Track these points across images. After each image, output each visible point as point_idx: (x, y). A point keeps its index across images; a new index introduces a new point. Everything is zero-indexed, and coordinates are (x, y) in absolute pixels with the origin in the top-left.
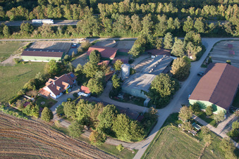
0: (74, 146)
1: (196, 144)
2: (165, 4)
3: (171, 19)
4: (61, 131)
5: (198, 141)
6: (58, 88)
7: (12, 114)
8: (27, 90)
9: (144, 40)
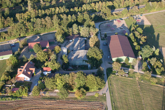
0: (67, 105)
1: (132, 81)
2: (60, 7)
3: (69, 16)
4: (51, 99)
5: (132, 79)
6: (29, 73)
7: (6, 100)
8: (6, 81)
9: (62, 31)
